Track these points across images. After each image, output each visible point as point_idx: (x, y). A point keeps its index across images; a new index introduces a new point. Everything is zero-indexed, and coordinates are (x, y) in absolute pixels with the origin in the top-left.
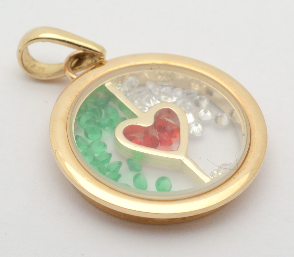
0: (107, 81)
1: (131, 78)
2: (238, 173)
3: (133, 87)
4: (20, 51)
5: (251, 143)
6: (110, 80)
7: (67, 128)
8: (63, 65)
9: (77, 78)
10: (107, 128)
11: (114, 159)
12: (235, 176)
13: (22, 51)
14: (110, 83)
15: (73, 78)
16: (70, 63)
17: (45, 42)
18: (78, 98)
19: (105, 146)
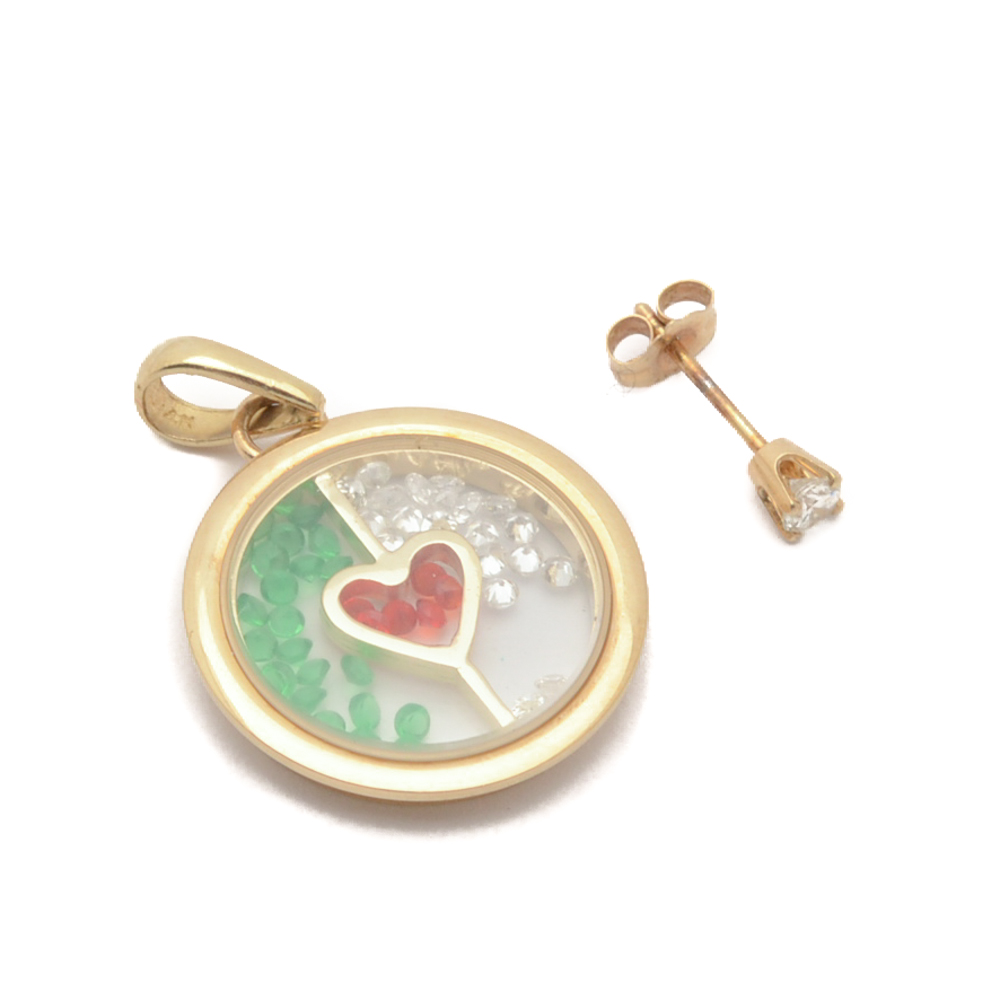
0: (321, 471)
1: (371, 465)
2: (568, 708)
3: (375, 483)
4: (139, 387)
5: (609, 640)
6: (325, 469)
7: (223, 581)
8: (234, 416)
9: (258, 457)
10: (311, 577)
11: (318, 652)
12: (561, 716)
13: (143, 388)
14: (327, 476)
15: (251, 457)
16: (247, 418)
17: (192, 374)
18: (253, 509)
19: (301, 619)
